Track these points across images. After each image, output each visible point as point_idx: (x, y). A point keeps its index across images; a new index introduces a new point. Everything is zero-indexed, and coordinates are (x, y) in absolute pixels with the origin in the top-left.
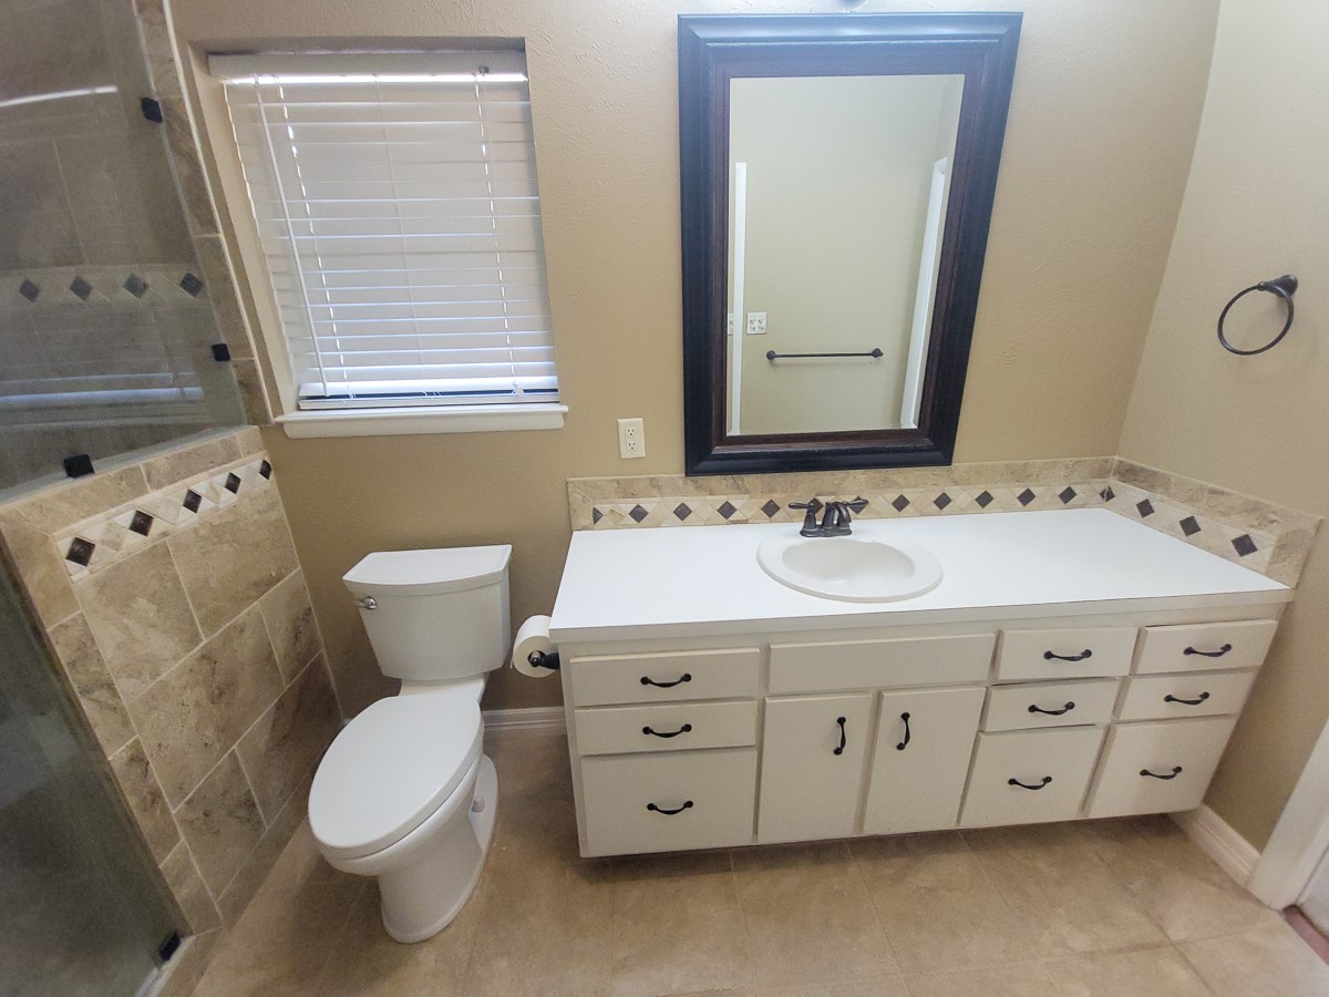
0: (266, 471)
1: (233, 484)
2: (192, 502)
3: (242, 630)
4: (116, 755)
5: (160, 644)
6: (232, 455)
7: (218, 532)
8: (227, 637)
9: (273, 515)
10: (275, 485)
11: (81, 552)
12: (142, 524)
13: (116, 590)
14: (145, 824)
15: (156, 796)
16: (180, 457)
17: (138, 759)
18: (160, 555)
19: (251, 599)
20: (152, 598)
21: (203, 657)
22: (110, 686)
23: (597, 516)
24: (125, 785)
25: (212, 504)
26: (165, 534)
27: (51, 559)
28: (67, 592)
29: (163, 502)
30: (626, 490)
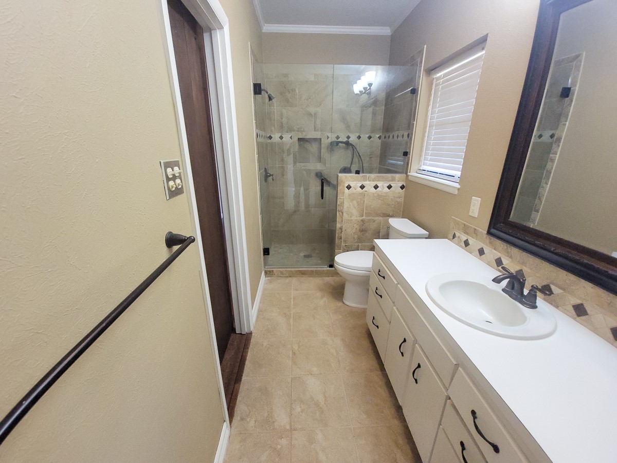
0: (402, 187)
1: (390, 187)
2: (376, 187)
3: (374, 222)
4: (338, 225)
5: (355, 212)
6: (393, 180)
7: (379, 196)
8: (369, 221)
9: (398, 200)
10: (404, 193)
11: (349, 187)
12: (362, 187)
13: (352, 197)
14: (337, 241)
15: (341, 238)
16: (378, 176)
17: (341, 229)
18: (363, 195)
19: (379, 216)
20: (357, 202)
21: (362, 220)
22: (343, 213)
23: (454, 236)
24: (337, 232)
25: (381, 190)
26: (366, 191)
27: (344, 186)
28: (344, 193)
29: (369, 185)
30: (466, 230)
